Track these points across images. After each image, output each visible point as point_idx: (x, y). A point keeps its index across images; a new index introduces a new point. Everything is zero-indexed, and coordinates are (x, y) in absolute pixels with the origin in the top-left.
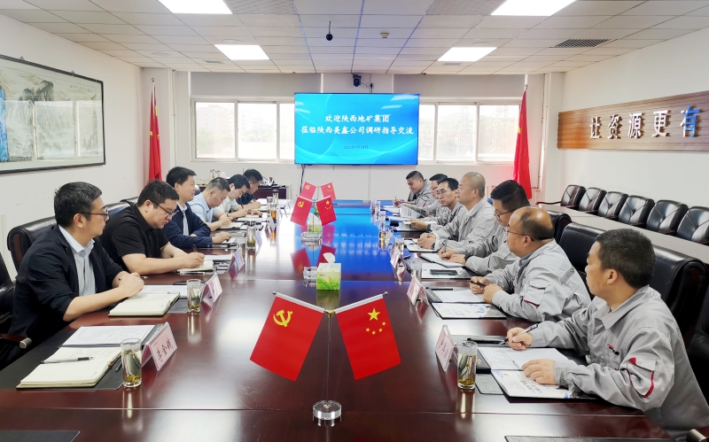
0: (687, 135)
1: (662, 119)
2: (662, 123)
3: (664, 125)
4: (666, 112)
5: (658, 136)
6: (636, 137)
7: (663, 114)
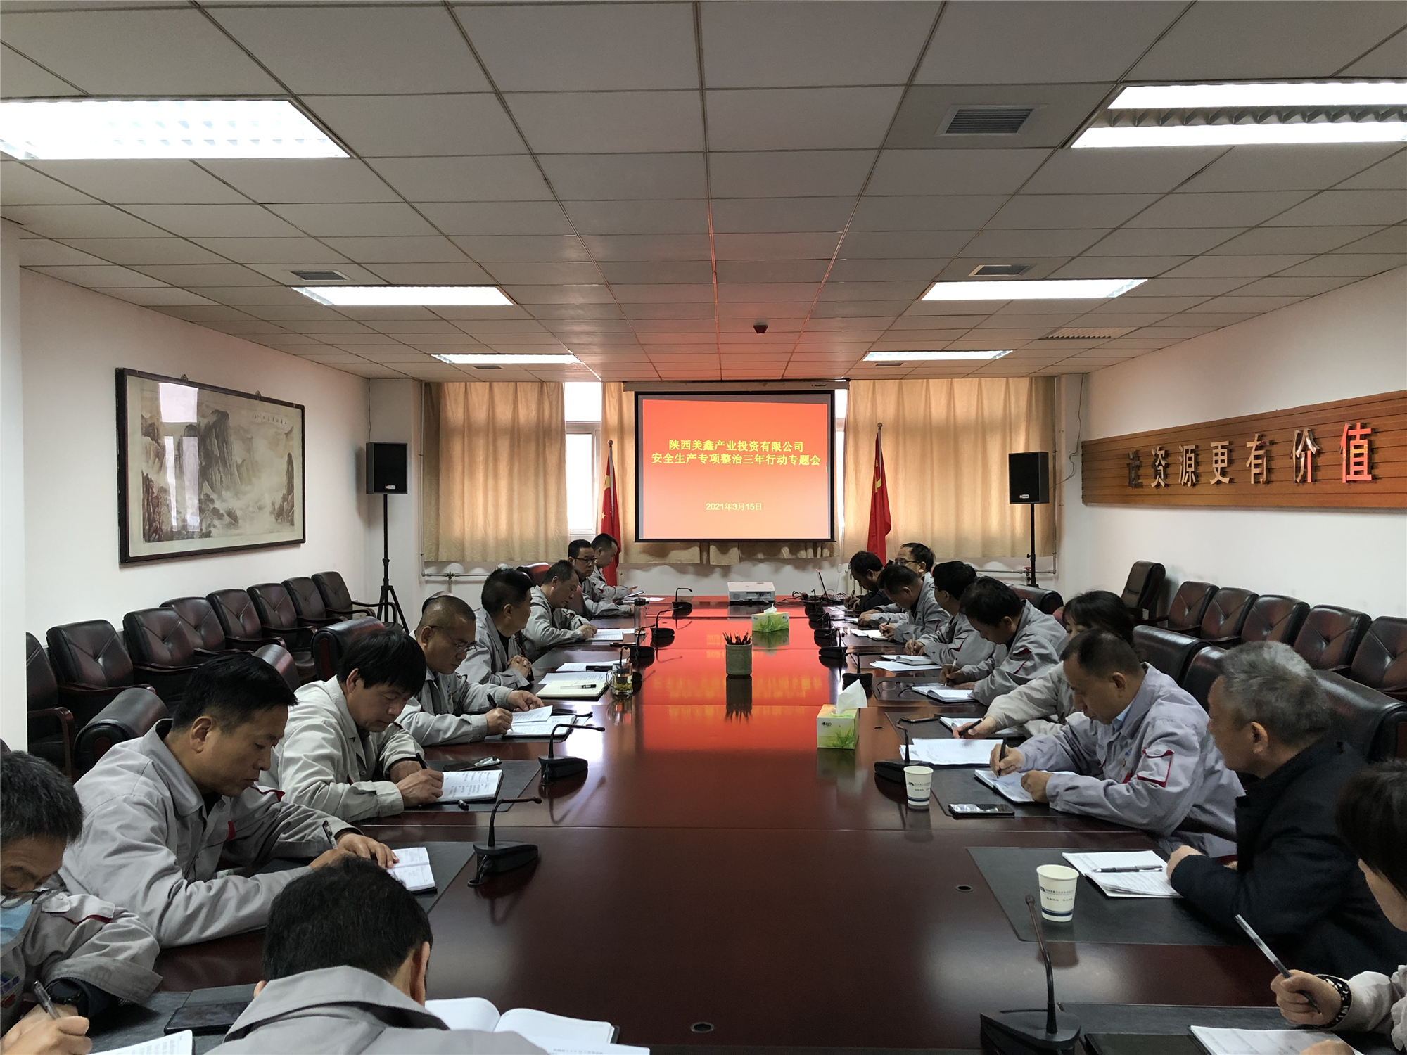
0: (1257, 482)
1: (1223, 454)
2: (1223, 461)
3: (1225, 465)
4: (1226, 443)
5: (1219, 482)
6: (1189, 484)
7: (1223, 447)
